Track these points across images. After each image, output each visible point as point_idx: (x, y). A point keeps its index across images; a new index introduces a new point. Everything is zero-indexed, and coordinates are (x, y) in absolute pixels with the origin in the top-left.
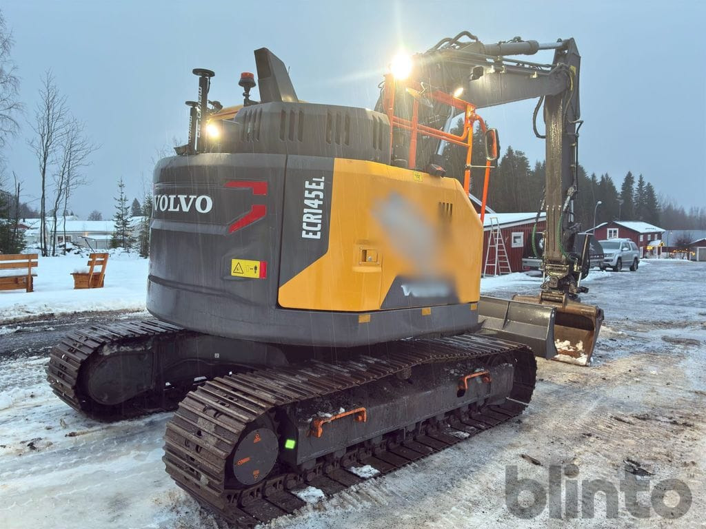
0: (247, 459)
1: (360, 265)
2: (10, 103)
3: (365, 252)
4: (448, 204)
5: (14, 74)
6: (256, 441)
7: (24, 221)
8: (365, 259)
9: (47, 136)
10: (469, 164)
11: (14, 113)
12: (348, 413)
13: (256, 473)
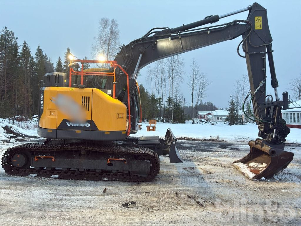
0: (16, 161)
1: (50, 116)
2: (181, 72)
3: (51, 112)
4: (87, 97)
5: (182, 62)
6: (18, 157)
7: (211, 112)
8: (51, 114)
9: (194, 81)
10: (114, 82)
11: (182, 75)
12: (46, 157)
13: (18, 165)
